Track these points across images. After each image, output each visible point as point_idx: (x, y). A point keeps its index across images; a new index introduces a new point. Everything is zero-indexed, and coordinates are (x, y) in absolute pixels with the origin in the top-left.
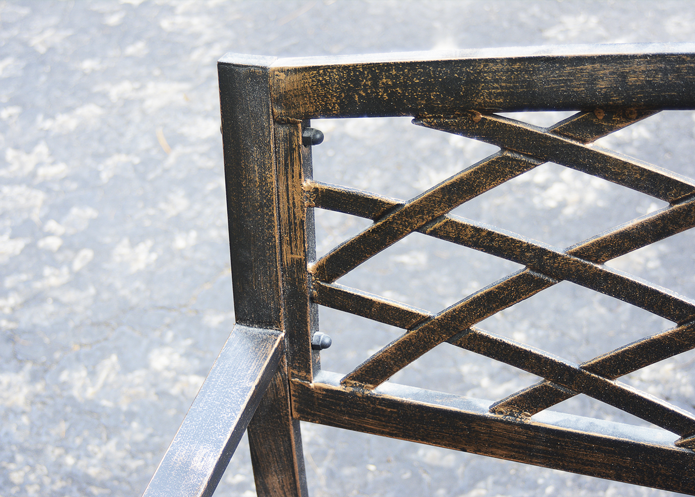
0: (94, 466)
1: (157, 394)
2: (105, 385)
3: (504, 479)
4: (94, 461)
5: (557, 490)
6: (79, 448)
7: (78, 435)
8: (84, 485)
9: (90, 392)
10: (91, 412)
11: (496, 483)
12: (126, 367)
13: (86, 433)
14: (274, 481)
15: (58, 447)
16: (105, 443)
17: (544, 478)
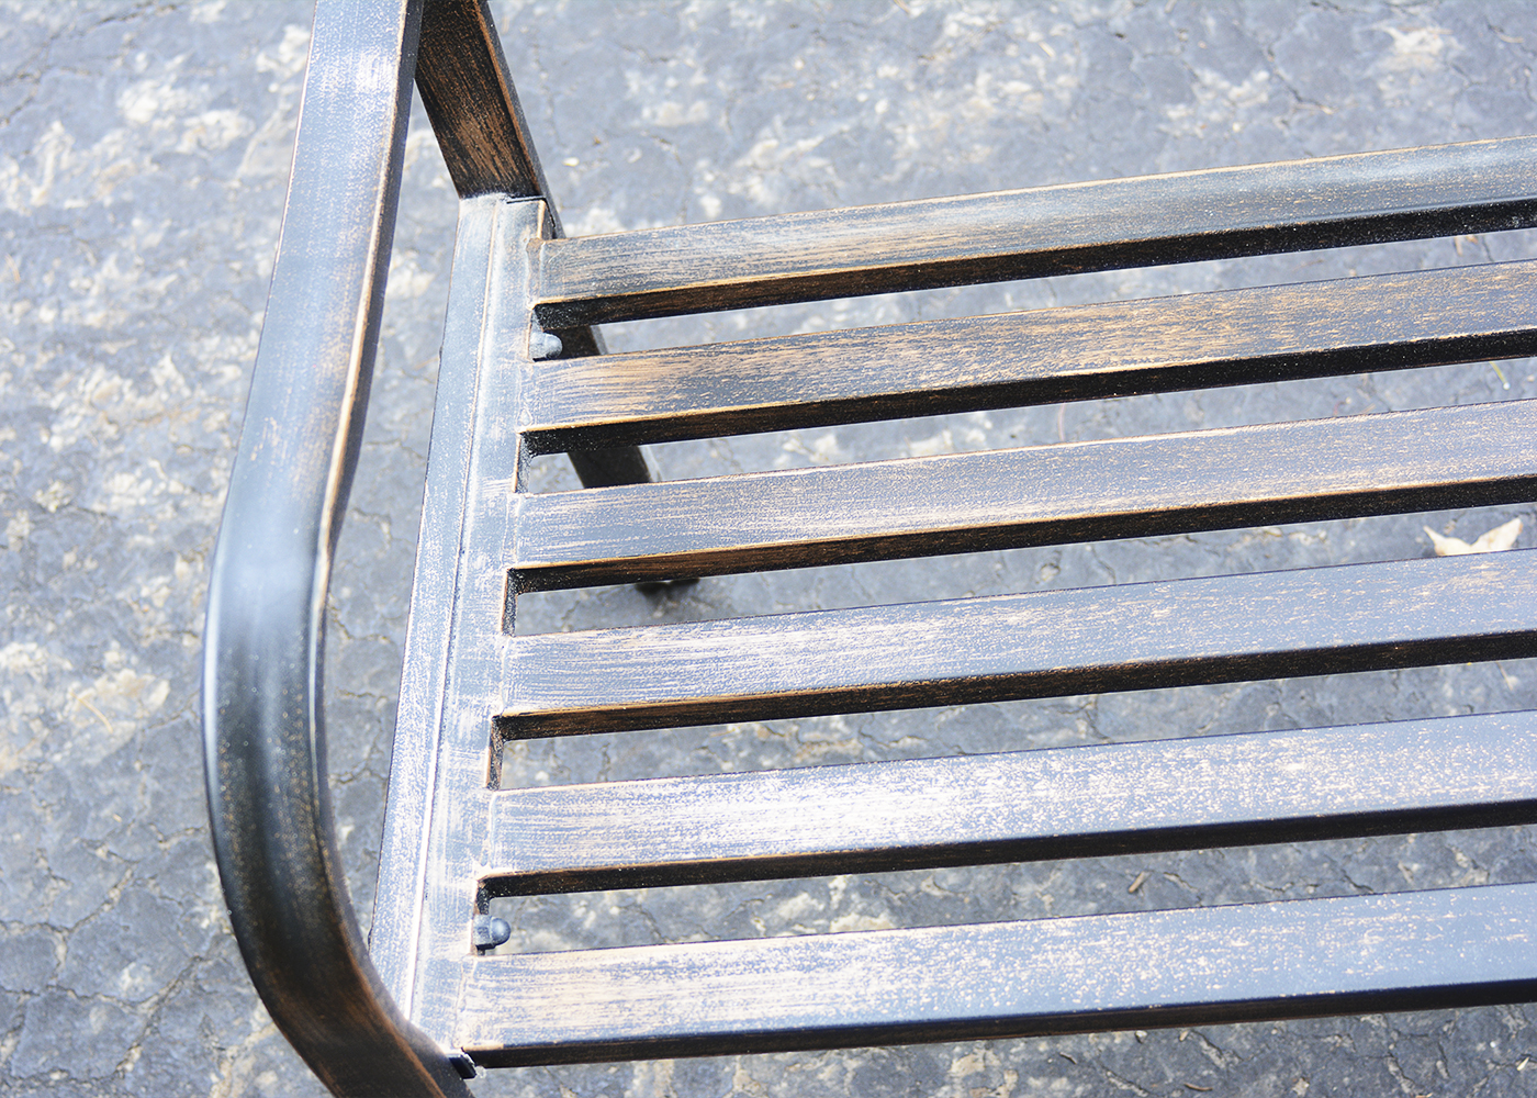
0: (93, 309)
1: (155, 161)
2: (57, 177)
3: (800, 113)
4: (90, 302)
5: (894, 104)
6: (53, 291)
7: (45, 271)
8: (88, 346)
9: (37, 195)
10: (53, 227)
11: (787, 123)
12: (85, 136)
13: (57, 263)
14: (471, 130)
15: (16, 300)
16: (98, 268)
17: (866, 90)
